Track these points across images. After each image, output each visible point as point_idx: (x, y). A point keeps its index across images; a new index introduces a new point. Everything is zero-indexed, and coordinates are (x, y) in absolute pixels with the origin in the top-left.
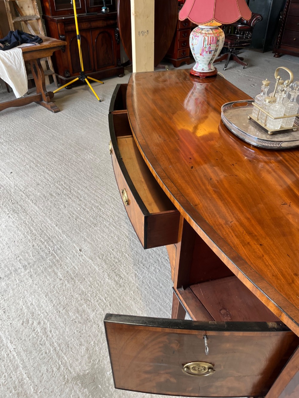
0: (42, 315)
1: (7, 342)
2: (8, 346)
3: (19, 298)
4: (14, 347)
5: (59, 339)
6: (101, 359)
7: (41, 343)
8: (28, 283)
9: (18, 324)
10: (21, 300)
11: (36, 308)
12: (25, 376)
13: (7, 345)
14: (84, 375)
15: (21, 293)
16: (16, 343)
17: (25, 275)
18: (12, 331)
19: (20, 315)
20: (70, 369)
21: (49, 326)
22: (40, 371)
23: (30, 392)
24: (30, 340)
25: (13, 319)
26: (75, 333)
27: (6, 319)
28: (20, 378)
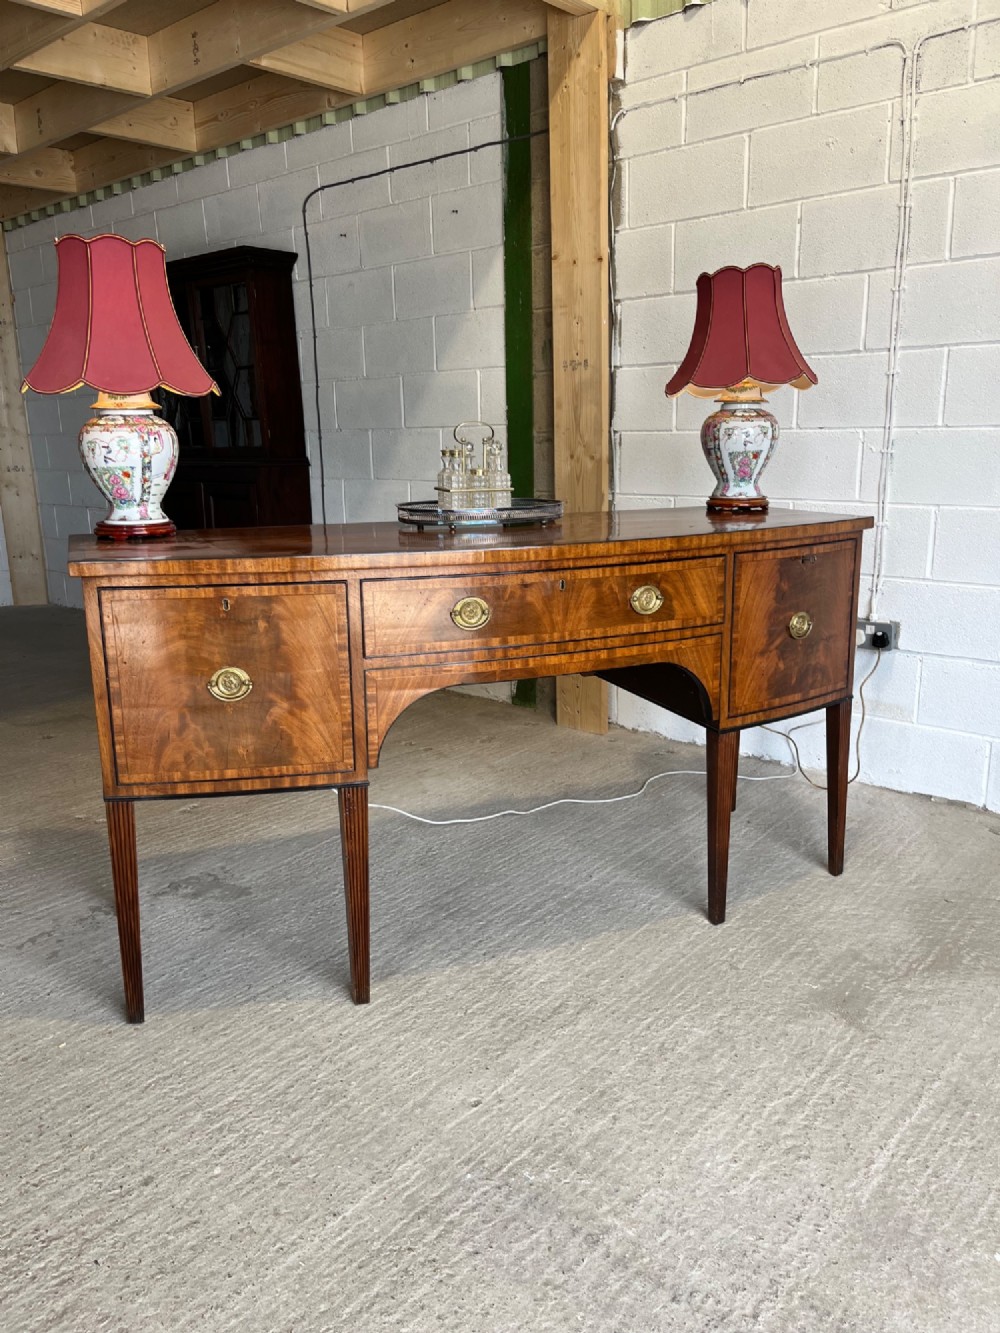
0: (753, 1125)
1: (877, 1172)
2: (883, 1166)
3: (730, 1200)
4: (879, 1150)
5: (798, 1073)
6: (794, 1000)
7: (828, 1102)
8: (661, 1199)
9: (814, 1170)
10: (733, 1192)
11: (739, 1145)
12: (922, 1106)
13: (885, 1169)
14: (843, 1016)
15: (710, 1204)
16: (865, 1151)
17: (633, 1223)
18: (840, 1173)
19: (785, 1175)
20: (849, 1039)
21: (776, 1102)
22: (891, 1083)
23: (945, 1087)
24: (837, 1126)
25: (807, 1185)
26: (765, 1050)
27: (817, 1205)
28: (932, 1113)
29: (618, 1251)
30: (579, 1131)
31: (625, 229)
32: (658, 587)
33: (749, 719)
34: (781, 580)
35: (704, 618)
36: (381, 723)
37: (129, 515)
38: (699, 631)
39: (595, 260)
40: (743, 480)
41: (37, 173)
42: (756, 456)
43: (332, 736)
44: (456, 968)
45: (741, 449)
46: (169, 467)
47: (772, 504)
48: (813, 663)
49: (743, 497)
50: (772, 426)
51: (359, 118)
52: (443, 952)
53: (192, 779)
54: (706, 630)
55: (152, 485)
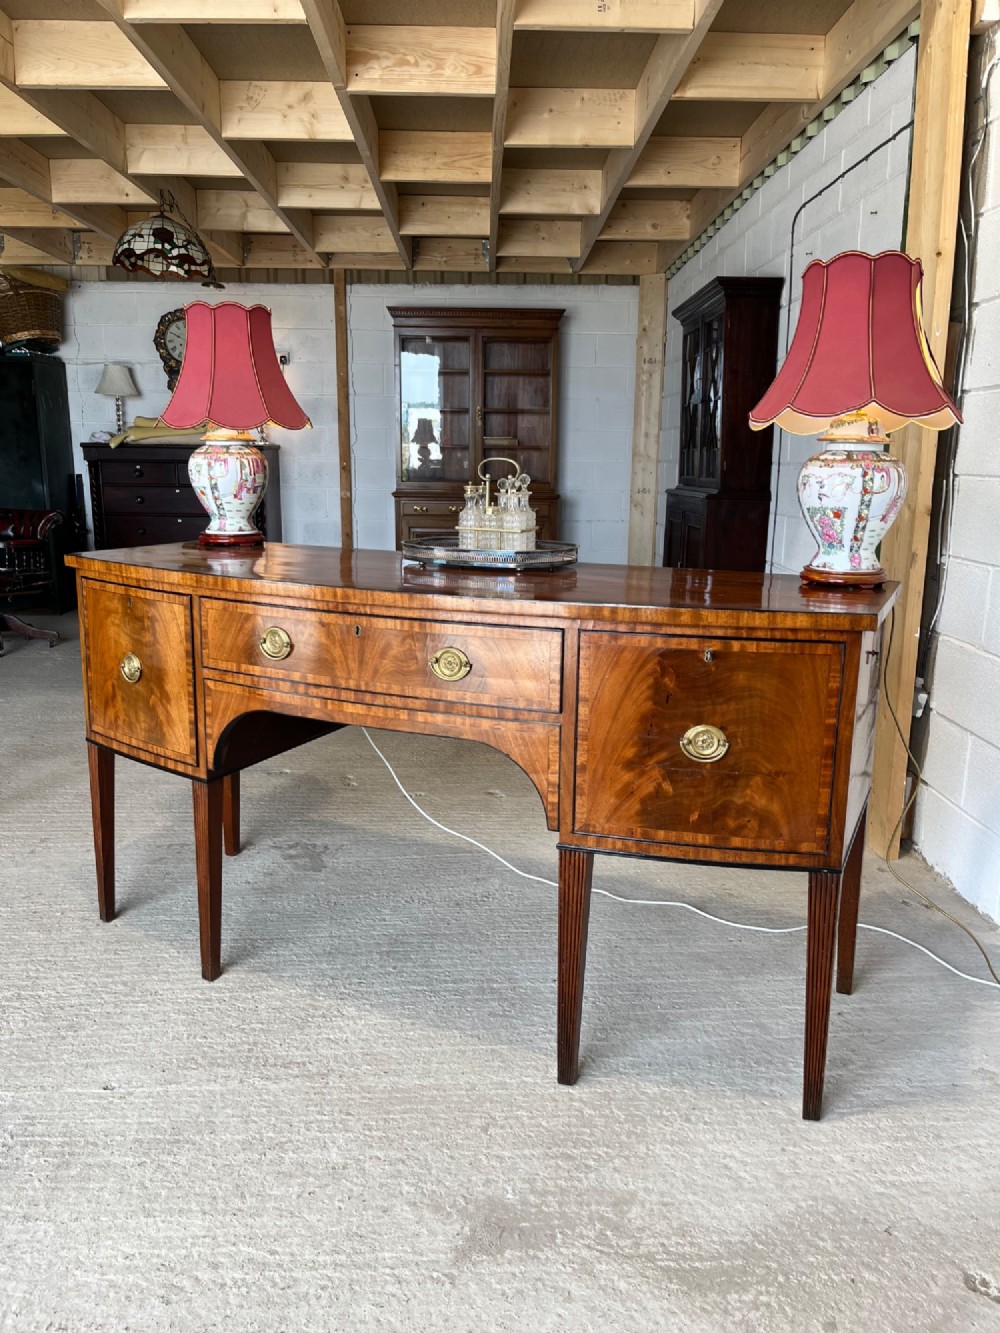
0: (195, 1249)
3: (64, 1275)
5: (318, 1246)
7: (282, 1285)
8: (41, 1233)
9: (150, 1314)
10: (77, 1272)
11: (156, 1252)
14: (470, 1239)
15: (51, 1265)
19: (128, 1297)
21: (250, 1249)
24: (241, 1306)
25: (121, 1318)
30: (107, 1153)
31: (987, 211)
35: (531, 702)
36: (215, 729)
37: (213, 528)
38: (525, 715)
40: (831, 545)
43: (184, 731)
46: (237, 488)
48: (738, 800)
49: (827, 569)
51: (830, 124)
53: (118, 739)
54: (536, 716)
55: (223, 503)
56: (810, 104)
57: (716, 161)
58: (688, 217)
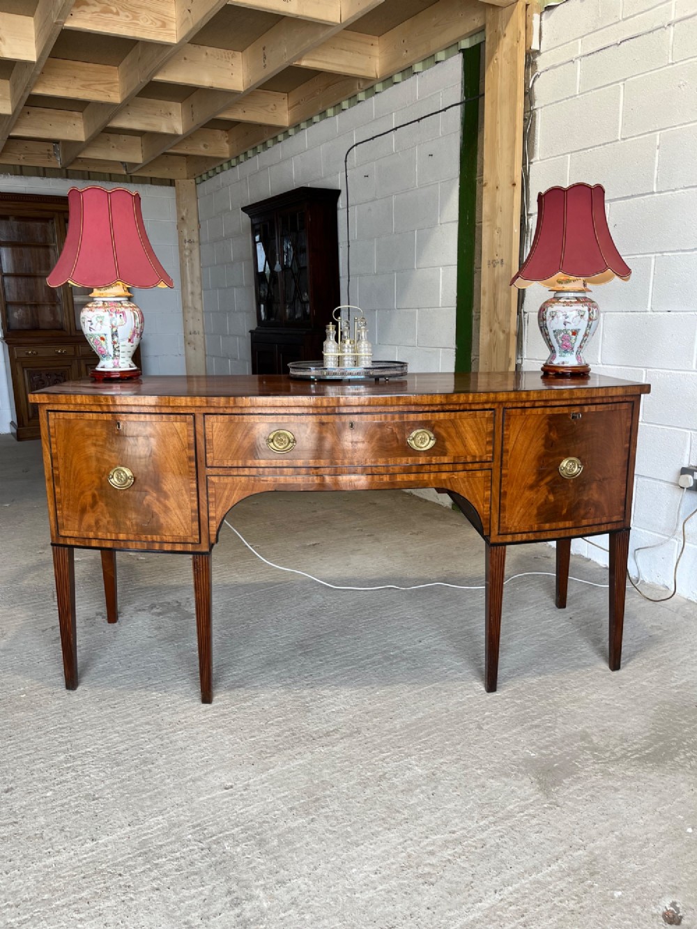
0: (409, 850)
1: (479, 909)
2: (487, 906)
3: (351, 901)
4: (493, 893)
5: (472, 819)
6: (508, 762)
7: (480, 846)
8: (303, 886)
9: (430, 894)
10: (357, 895)
11: (389, 862)
12: (554, 867)
13: (488, 909)
14: (540, 782)
15: (336, 900)
16: (481, 890)
17: (272, 897)
18: (449, 903)
19: (406, 893)
20: (532, 801)
21: (439, 836)
22: (542, 843)
23: (587, 856)
24: (473, 866)
25: (417, 905)
26: (458, 795)
27: (414, 922)
28: (560, 875)
29: (248, 915)
30: (282, 823)
31: (535, 161)
32: (432, 431)
33: (519, 538)
34: (550, 431)
35: (474, 457)
36: (218, 513)
37: (106, 365)
38: (470, 466)
39: (510, 185)
40: (566, 351)
41: (205, 146)
42: (575, 333)
43: (185, 519)
44: (283, 691)
45: (562, 327)
46: (131, 334)
47: (594, 369)
48: (586, 498)
49: (565, 365)
50: (589, 310)
51: (378, 95)
52: (282, 678)
53: (100, 537)
54: (477, 466)
55: (120, 345)
56: (366, 80)
57: (273, 107)
58: (227, 142)
